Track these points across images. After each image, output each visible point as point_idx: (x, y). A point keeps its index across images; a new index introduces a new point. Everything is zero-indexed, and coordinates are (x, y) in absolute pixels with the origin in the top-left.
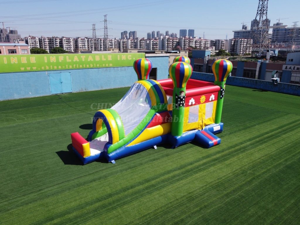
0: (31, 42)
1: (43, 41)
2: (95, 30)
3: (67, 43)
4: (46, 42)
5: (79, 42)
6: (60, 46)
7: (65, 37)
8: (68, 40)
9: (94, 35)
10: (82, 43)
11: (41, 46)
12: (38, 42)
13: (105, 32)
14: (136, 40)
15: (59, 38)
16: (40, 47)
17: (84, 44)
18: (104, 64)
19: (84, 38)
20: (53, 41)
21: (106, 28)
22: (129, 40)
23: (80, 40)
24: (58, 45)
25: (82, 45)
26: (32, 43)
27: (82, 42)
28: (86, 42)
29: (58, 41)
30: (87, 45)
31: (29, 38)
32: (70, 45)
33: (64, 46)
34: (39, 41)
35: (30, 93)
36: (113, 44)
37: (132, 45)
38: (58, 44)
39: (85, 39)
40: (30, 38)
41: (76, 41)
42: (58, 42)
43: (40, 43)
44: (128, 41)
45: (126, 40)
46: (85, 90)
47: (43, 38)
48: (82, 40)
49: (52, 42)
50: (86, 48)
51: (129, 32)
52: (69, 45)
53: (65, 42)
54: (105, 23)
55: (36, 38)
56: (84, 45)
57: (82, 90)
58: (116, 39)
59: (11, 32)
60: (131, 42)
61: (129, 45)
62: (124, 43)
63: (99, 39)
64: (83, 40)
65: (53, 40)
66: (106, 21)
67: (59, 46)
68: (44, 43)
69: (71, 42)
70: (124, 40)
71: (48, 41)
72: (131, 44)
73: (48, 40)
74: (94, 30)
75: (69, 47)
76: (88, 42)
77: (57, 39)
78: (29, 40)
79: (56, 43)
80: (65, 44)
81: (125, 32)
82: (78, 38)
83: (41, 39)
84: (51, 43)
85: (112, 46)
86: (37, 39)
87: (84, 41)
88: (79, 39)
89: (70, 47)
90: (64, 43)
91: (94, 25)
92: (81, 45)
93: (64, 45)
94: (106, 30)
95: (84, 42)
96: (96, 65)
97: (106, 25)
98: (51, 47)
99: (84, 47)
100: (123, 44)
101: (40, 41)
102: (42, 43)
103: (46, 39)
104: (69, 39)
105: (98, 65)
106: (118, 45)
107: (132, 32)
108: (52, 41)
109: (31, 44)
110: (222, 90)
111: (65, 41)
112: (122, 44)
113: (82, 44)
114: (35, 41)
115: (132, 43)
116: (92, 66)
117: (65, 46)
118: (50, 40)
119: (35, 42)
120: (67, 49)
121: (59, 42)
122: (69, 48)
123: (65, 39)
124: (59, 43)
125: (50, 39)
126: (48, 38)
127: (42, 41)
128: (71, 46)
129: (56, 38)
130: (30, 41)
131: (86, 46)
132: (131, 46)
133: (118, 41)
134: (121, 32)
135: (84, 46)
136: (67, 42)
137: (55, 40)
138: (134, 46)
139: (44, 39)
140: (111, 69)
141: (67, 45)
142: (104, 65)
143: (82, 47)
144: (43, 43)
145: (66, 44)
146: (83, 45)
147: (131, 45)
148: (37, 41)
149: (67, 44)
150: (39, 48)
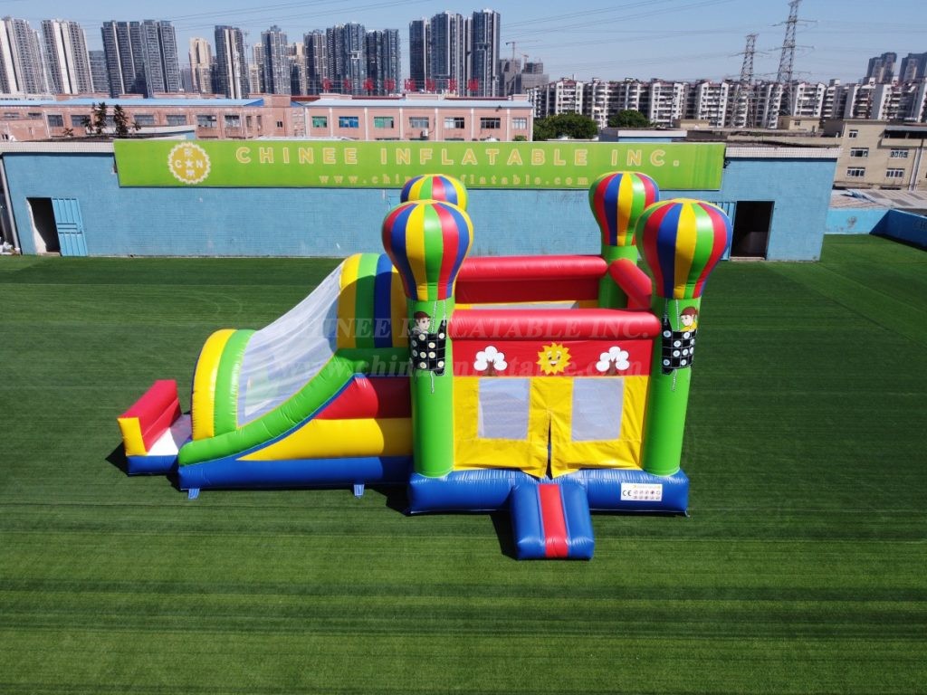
0: (562, 96)
1: (594, 93)
2: (752, 53)
3: (663, 97)
4: (602, 96)
5: (702, 96)
6: (640, 106)
7: (660, 78)
8: (668, 88)
9: (747, 71)
10: (711, 97)
11: (588, 108)
12: (581, 97)
13: (782, 59)
14: (913, 88)
15: (642, 83)
16: (584, 111)
17: (717, 100)
18: (558, 179)
19: (719, 81)
20: (624, 94)
21: (790, 47)
22: (886, 86)
23: (705, 88)
24: (634, 106)
25: (710, 103)
26: (565, 99)
27: (710, 94)
28: (723, 94)
29: (639, 91)
30: (724, 104)
31: (558, 85)
32: (670, 106)
33: (653, 109)
34: (585, 94)
35: (338, 245)
36: (818, 101)
37: (894, 105)
38: (637, 103)
39: (725, 85)
40: (561, 84)
41: (693, 92)
42: (637, 97)
43: (584, 100)
44: (879, 91)
45: (874, 87)
46: (490, 253)
47: (595, 85)
48: (711, 88)
49: (621, 97)
50: (719, 115)
51: (906, 56)
52: (667, 106)
53: (657, 94)
54: (788, 28)
55: (578, 84)
56: (714, 106)
57: (479, 254)
58: (837, 82)
59: (530, 68)
60: (890, 93)
61: (882, 103)
62: (865, 96)
63: (769, 84)
64: (717, 88)
65: (624, 88)
66: (795, 22)
67: (637, 109)
68: (597, 99)
69: (676, 94)
70: (864, 87)
71: (610, 91)
72: (892, 102)
73: (610, 88)
74: (750, 53)
75: (666, 111)
76: (730, 94)
77: (636, 87)
78: (558, 91)
79: (631, 100)
80: (656, 100)
81: (885, 56)
82: (703, 82)
83: (591, 88)
84: (616, 100)
85: (812, 107)
86: (579, 88)
87: (718, 92)
88: (706, 85)
89: (670, 111)
90: (654, 97)
91: (752, 37)
92: (705, 104)
93: (653, 103)
94: (788, 53)
95: (719, 94)
96: (532, 179)
97: (790, 34)
98: (615, 111)
99: (714, 112)
100: (858, 102)
101: (587, 92)
102: (591, 99)
103: (603, 87)
104: (671, 85)
105: (538, 181)
106: (839, 105)
107: (916, 56)
108: (621, 91)
109: (563, 102)
110: (668, 334)
111: (659, 92)
112: (854, 100)
113: (709, 100)
114: (573, 93)
115: (897, 96)
116: (517, 181)
117: (656, 106)
118: (617, 88)
119: (572, 96)
120: (661, 117)
121: (642, 94)
122: (665, 115)
123: (658, 85)
124: (640, 100)
125: (616, 85)
126: (611, 83)
127: (591, 94)
128: (674, 109)
129: (634, 82)
130: (560, 94)
131: (720, 109)
132: (890, 108)
133: (840, 89)
134: (872, 57)
135: (714, 109)
136: (662, 94)
137: (631, 88)
138: (901, 108)
139: (598, 88)
140: (580, 195)
141: (661, 106)
142: (557, 181)
143: (710, 111)
144: (594, 100)
145: (659, 103)
146: (714, 103)
147: (888, 105)
148: (579, 93)
149: (663, 103)
150: (581, 112)
